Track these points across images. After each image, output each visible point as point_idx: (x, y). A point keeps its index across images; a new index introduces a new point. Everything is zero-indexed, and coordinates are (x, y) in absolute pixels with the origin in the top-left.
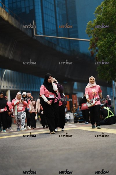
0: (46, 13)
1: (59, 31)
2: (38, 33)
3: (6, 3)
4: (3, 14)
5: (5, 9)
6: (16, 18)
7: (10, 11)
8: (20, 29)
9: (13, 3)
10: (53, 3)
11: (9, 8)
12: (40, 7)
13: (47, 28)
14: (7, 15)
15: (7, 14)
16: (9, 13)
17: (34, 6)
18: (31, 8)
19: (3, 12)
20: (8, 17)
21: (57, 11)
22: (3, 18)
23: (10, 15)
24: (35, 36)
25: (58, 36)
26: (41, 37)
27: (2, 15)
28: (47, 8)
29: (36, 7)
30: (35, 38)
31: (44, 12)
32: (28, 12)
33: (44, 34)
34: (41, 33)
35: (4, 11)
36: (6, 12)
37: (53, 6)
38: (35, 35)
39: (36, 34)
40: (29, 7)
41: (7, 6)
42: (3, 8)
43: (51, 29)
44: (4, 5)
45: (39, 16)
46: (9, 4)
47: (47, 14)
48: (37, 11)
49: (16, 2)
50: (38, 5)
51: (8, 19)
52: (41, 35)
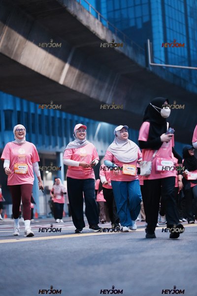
0: (171, 27)
1: (192, 58)
2: (155, 60)
3: (104, 11)
4: (97, 28)
5: (101, 21)
6: (119, 36)
7: (109, 24)
8: (126, 54)
9: (114, 11)
10: (183, 11)
11: (109, 19)
12: (160, 17)
13: (171, 53)
14: (103, 31)
15: (105, 28)
16: (108, 27)
17: (150, 15)
18: (146, 19)
19: (97, 25)
20: (106, 33)
21: (190, 25)
22: (98, 35)
23: (110, 32)
24: (151, 65)
25: (190, 66)
26: (161, 67)
27: (95, 30)
28: (172, 19)
29: (154, 18)
30: (151, 69)
31: (167, 25)
32: (140, 26)
33: (167, 62)
34: (161, 61)
35: (100, 23)
36: (103, 26)
37: (183, 16)
38: (150, 63)
39: (153, 62)
40: (142, 17)
41: (105, 16)
42: (97, 18)
43: (180, 54)
44: (99, 14)
45: (159, 32)
46: (108, 12)
47: (173, 30)
48: (154, 24)
49: (120, 9)
50: (158, 14)
51: (106, 37)
52: (161, 63)
